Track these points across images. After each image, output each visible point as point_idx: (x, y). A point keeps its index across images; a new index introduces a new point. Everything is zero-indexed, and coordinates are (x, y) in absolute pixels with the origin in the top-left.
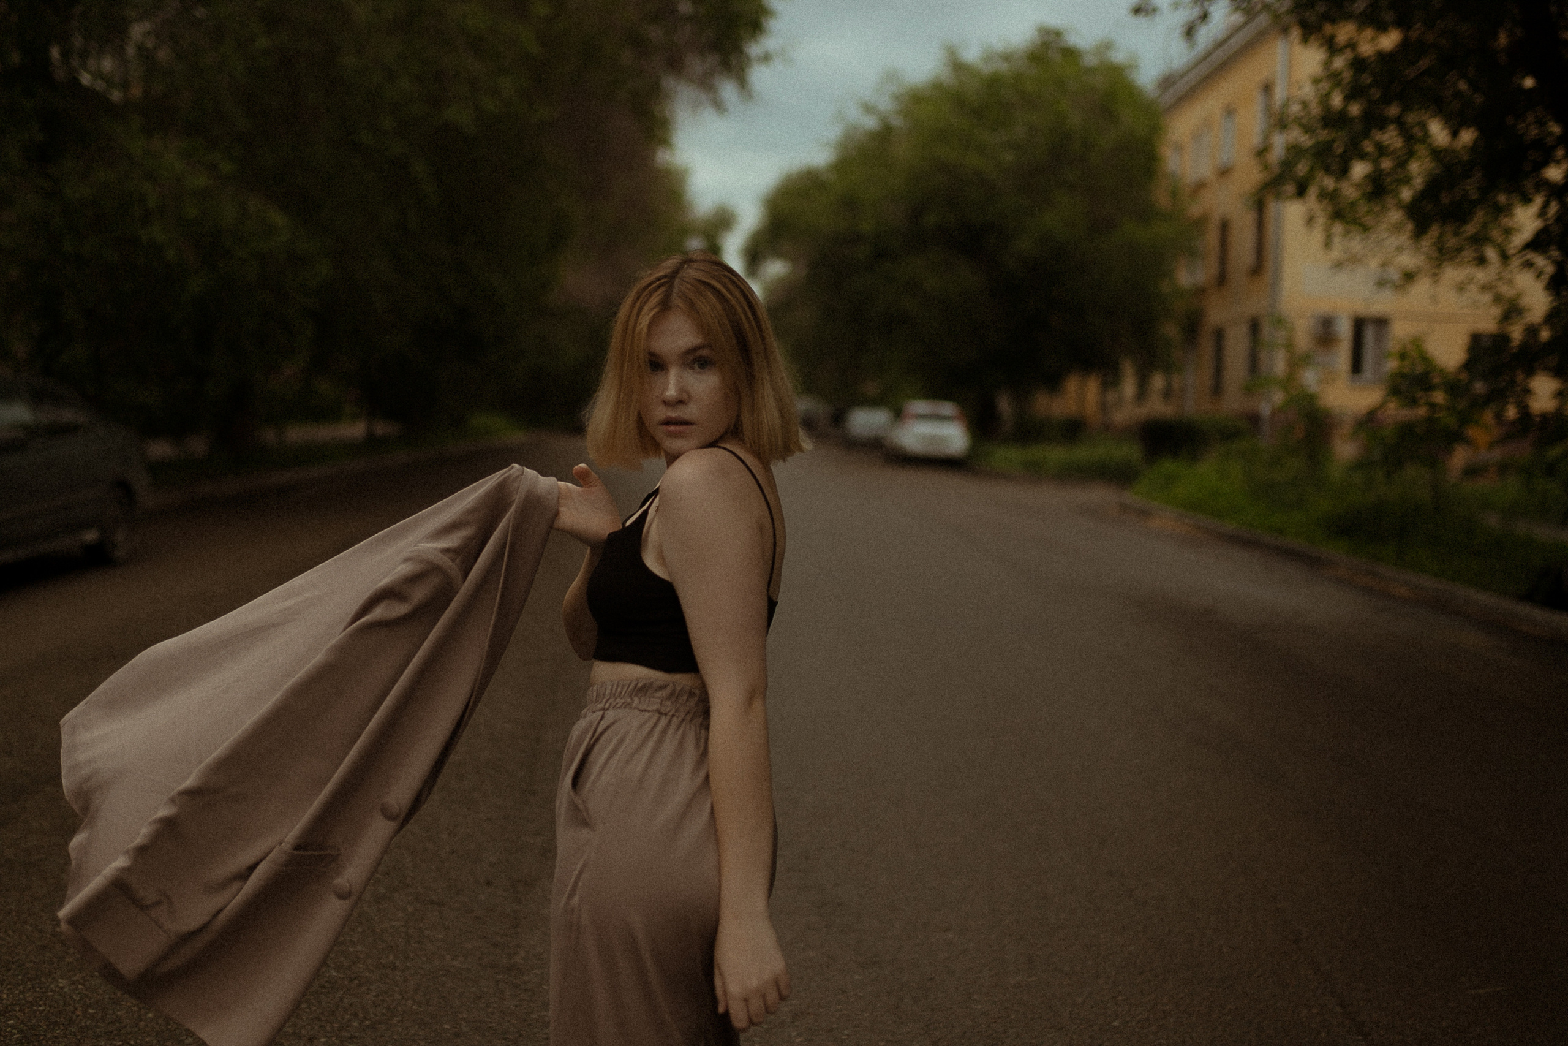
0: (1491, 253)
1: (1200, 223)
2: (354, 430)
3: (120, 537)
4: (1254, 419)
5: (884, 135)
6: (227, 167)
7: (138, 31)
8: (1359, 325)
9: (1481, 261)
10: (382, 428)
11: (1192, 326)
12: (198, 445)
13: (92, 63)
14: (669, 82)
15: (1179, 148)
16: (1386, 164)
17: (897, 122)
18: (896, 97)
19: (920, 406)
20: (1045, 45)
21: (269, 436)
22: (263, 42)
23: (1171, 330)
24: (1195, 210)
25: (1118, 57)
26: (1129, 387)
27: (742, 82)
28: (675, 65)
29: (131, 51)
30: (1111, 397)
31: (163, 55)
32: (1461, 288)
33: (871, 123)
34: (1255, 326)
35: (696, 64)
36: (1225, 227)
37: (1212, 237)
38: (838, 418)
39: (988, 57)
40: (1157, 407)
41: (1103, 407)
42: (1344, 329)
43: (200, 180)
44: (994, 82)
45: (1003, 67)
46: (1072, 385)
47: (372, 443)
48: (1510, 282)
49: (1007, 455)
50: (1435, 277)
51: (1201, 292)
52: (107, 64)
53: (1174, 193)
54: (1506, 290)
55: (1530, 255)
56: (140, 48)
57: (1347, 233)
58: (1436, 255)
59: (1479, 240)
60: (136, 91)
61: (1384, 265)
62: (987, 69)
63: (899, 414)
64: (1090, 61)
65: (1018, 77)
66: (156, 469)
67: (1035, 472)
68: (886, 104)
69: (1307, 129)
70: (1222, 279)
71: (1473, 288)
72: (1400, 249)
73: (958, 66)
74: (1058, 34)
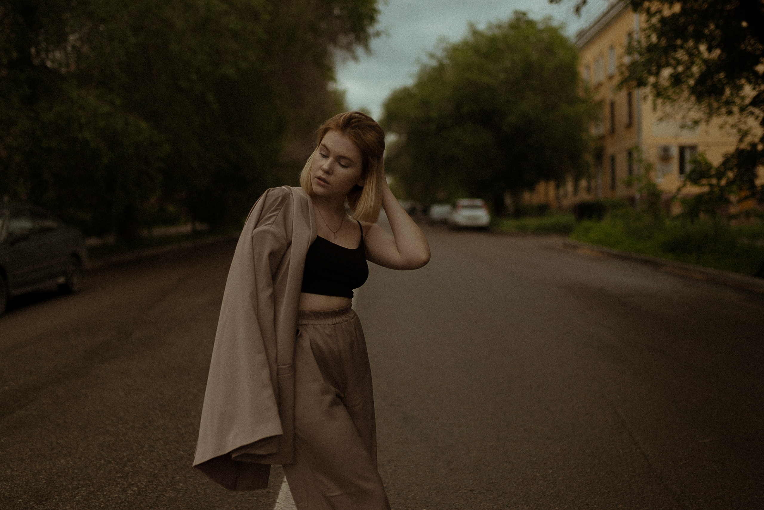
0: (736, 109)
1: (600, 104)
2: (186, 228)
3: (75, 280)
4: (632, 200)
5: (441, 68)
6: (118, 102)
7: (72, 38)
8: (682, 150)
9: (730, 113)
10: (200, 227)
11: (599, 155)
12: (111, 239)
13: (50, 56)
14: (331, 48)
15: (588, 67)
16: (680, 69)
17: (446, 62)
18: (445, 50)
19: (465, 202)
20: (518, 20)
21: (145, 233)
22: (132, 40)
23: (588, 158)
24: (598, 97)
25: (555, 23)
26: (570, 187)
27: (367, 47)
28: (333, 40)
29: (69, 48)
30: (561, 192)
31: (85, 49)
32: (721, 127)
33: (434, 63)
34: (630, 153)
35: (343, 39)
36: (612, 104)
37: (607, 110)
38: (426, 211)
39: (490, 27)
40: (584, 196)
41: (558, 198)
42: (675, 152)
43: (105, 108)
44: (493, 40)
45: (497, 32)
46: (541, 187)
47: (196, 234)
48: (745, 123)
49: (509, 224)
50: (708, 122)
51: (602, 138)
52: (58, 55)
53: (586, 90)
54: (743, 127)
55: (751, 109)
56: (74, 47)
57: (664, 103)
58: (708, 111)
59: (729, 103)
60: (73, 67)
61: (684, 117)
62: (490, 33)
63: (455, 206)
64: (541, 26)
65: (505, 37)
66: (91, 250)
67: (523, 231)
68: (440, 54)
69: (641, 54)
70: (613, 131)
71: (727, 126)
72: (689, 110)
73: (475, 33)
74: (524, 14)
